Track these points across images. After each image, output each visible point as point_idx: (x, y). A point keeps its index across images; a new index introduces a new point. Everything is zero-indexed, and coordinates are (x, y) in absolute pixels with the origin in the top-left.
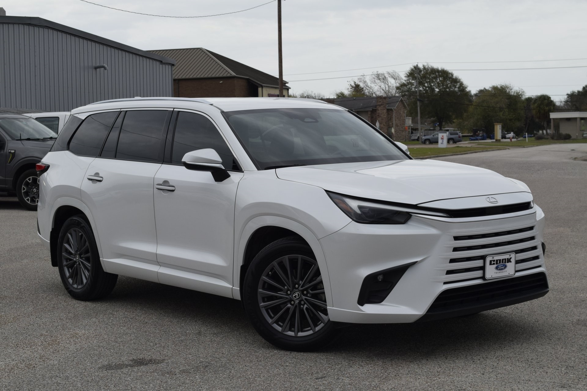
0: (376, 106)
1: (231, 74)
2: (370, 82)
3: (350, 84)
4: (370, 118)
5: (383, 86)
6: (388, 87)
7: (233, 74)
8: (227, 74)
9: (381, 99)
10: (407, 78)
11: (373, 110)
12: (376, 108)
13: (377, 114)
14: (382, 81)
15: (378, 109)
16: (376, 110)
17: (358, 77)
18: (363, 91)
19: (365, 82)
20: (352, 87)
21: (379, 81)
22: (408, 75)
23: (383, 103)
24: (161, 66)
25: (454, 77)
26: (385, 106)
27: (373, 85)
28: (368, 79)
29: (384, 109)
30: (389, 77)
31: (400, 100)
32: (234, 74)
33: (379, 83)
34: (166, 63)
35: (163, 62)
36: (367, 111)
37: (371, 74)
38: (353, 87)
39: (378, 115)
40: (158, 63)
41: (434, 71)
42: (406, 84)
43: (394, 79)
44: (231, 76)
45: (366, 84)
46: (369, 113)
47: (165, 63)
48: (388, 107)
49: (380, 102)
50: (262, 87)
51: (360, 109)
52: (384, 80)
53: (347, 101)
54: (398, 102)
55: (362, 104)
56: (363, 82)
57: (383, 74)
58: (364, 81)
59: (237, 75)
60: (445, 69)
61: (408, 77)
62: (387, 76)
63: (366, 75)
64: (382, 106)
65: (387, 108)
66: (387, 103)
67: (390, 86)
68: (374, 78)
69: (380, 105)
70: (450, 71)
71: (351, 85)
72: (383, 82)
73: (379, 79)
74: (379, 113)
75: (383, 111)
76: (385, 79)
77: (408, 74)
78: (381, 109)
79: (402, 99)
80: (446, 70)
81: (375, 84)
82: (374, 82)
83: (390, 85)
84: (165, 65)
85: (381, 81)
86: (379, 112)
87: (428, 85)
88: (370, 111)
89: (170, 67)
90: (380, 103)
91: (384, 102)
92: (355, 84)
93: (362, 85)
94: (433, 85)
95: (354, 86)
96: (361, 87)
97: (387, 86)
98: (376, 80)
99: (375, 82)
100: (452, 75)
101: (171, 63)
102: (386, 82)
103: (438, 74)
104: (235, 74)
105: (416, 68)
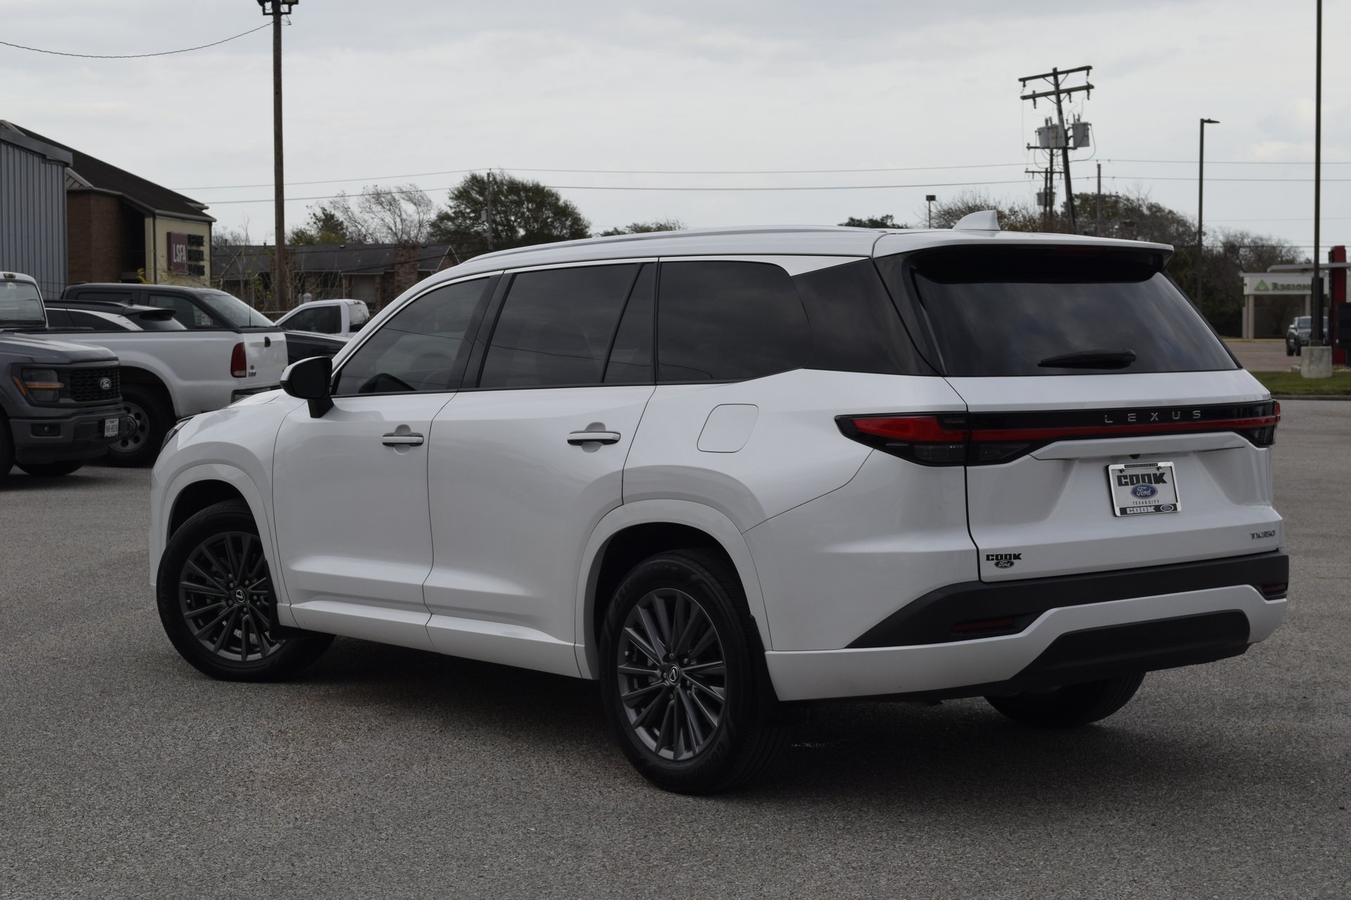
0: (393, 266)
1: (81, 185)
2: (360, 210)
3: (312, 214)
4: (379, 293)
5: (389, 219)
6: (402, 222)
7: (86, 186)
8: (73, 184)
9: (405, 249)
10: (456, 202)
11: (386, 273)
12: (394, 269)
13: (396, 284)
14: (388, 207)
15: (398, 273)
16: (393, 273)
17: (331, 199)
18: (342, 229)
19: (346, 210)
20: (317, 219)
21: (380, 207)
22: (456, 195)
23: (410, 258)
24: (42, 166)
25: (561, 203)
26: (414, 264)
27: (367, 216)
28: (354, 206)
29: (412, 273)
30: (403, 199)
31: (446, 254)
32: (88, 184)
33: (380, 211)
34: (54, 161)
35: (48, 157)
36: (373, 277)
37: (361, 193)
38: (319, 220)
39: (399, 286)
40: (36, 159)
41: (515, 188)
42: (453, 215)
43: (415, 204)
44: (82, 188)
45: (349, 213)
46: (378, 280)
47: (50, 160)
48: (420, 268)
49: (402, 255)
50: (154, 216)
51: (357, 271)
52: (391, 204)
53: (327, 252)
54: (444, 257)
55: (359, 261)
56: (341, 209)
57: (390, 193)
58: (343, 206)
59: (95, 186)
60: (542, 185)
61: (456, 200)
62: (397, 197)
63: (348, 196)
64: (407, 266)
65: (419, 270)
66: (418, 259)
67: (405, 220)
68: (369, 201)
69: (402, 264)
70: (554, 190)
71: (314, 215)
72: (389, 210)
73: (381, 204)
74: (400, 281)
75: (408, 277)
76: (393, 203)
77: (456, 192)
78: (405, 273)
79: (450, 249)
80: (544, 187)
81: (370, 214)
82: (368, 210)
83: (404, 216)
84: (51, 164)
85: (384, 208)
86: (399, 278)
87: (501, 217)
88: (380, 275)
89: (60, 168)
90: (402, 259)
91: (412, 256)
92: (323, 213)
93: (340, 216)
94: (513, 218)
95: (323, 217)
96: (337, 221)
97: (398, 220)
98: (373, 206)
99: (370, 211)
100: (558, 199)
101: (62, 160)
102: (397, 211)
103: (526, 196)
104: (91, 185)
105: (475, 181)
